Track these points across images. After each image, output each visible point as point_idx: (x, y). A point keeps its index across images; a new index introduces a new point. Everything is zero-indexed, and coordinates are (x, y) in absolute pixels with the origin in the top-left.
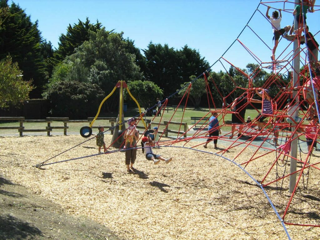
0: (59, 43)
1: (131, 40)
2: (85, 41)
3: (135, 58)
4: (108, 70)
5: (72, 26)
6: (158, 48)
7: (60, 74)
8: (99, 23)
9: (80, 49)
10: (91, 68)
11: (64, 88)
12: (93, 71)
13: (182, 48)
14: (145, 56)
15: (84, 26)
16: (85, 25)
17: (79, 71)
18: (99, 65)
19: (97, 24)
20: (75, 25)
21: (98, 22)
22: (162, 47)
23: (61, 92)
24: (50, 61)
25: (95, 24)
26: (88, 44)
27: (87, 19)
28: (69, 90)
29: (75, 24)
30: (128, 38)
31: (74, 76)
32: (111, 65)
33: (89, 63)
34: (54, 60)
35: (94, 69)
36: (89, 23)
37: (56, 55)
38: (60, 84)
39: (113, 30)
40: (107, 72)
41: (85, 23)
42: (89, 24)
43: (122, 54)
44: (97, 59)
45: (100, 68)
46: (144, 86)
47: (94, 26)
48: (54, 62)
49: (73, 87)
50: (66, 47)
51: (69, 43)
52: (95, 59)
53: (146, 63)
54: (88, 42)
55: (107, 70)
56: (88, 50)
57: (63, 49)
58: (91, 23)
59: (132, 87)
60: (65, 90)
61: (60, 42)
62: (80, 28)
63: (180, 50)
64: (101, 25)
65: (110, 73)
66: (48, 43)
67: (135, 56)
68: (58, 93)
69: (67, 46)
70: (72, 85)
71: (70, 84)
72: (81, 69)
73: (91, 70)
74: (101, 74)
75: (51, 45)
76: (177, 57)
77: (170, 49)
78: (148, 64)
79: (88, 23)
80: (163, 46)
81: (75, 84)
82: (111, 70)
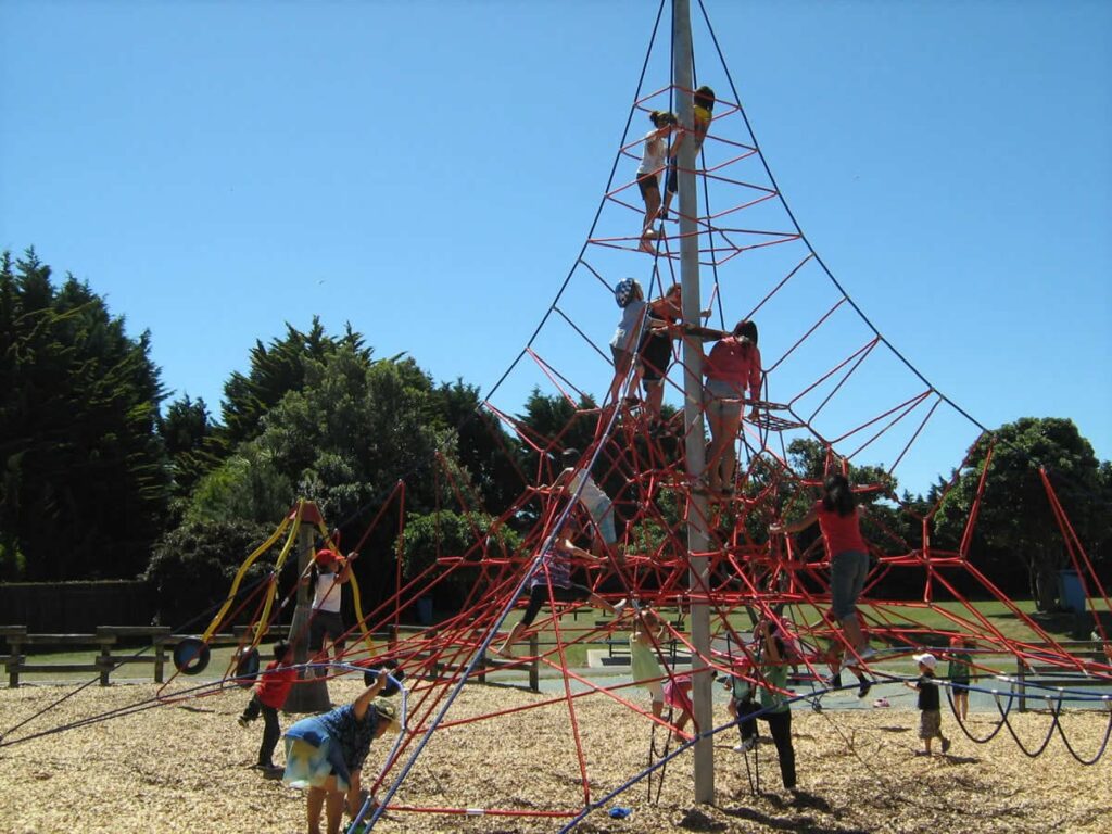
0: (223, 404)
1: (470, 387)
2: (290, 391)
3: (457, 442)
4: (358, 483)
5: (267, 347)
6: (558, 407)
7: (206, 500)
8: (353, 333)
9: (276, 420)
10: (303, 479)
11: (202, 543)
12: (308, 487)
14: (517, 438)
15: (307, 345)
16: (308, 340)
17: (258, 488)
18: (328, 467)
19: (346, 338)
20: (277, 344)
21: (349, 330)
22: (572, 404)
23: (191, 555)
24: (193, 463)
25: (342, 338)
26: (295, 402)
27: (316, 322)
28: (218, 548)
29: (275, 339)
30: (460, 380)
31: (242, 504)
32: (367, 466)
33: (294, 463)
34: (204, 459)
35: (311, 482)
36: (323, 335)
37: (213, 441)
38: (192, 531)
39: (399, 356)
40: (352, 488)
41: (308, 335)
42: (320, 340)
43: (411, 430)
44: (323, 449)
45: (331, 477)
46: (461, 530)
47: (339, 343)
48: (203, 465)
49: (232, 539)
50: (246, 416)
51: (254, 401)
52: (318, 450)
53: (523, 458)
54: (297, 394)
55: (353, 482)
56: (297, 419)
57: (235, 421)
58: (327, 334)
59: (421, 532)
60: (206, 550)
61: (226, 400)
62: (292, 351)
64: (360, 339)
65: (362, 492)
66: (194, 402)
67: (458, 436)
68: (182, 558)
69: (247, 411)
70: (229, 532)
71: (222, 528)
72: (266, 482)
73: (303, 484)
74: (333, 495)
75: (206, 411)
78: (525, 462)
79: (320, 333)
80: (576, 401)
81: (239, 528)
82: (363, 483)
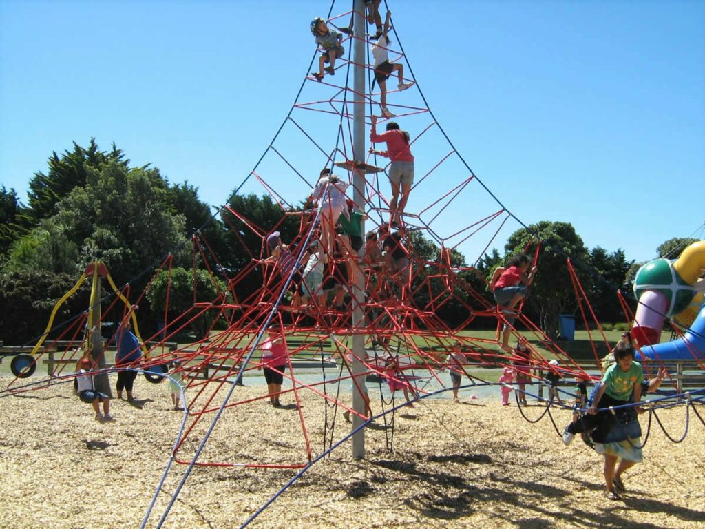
0: (29, 193)
1: (192, 187)
2: (76, 187)
3: (185, 223)
4: (121, 248)
5: (60, 158)
6: (249, 202)
7: (19, 256)
8: (117, 149)
9: (66, 205)
10: (85, 245)
11: (19, 285)
12: (88, 250)
13: (302, 203)
14: (221, 221)
15: (86, 156)
16: (87, 153)
17: (56, 250)
18: (102, 238)
19: (112, 153)
20: (67, 155)
21: (114, 148)
22: (258, 200)
23: (11, 293)
24: (9, 231)
25: (110, 153)
26: (80, 194)
27: (92, 142)
28: (29, 289)
29: (66, 151)
30: (186, 182)
31: (45, 260)
32: (127, 237)
33: (80, 234)
34: (16, 229)
35: (90, 247)
36: (97, 150)
37: (22, 218)
38: (11, 277)
39: (147, 166)
40: (117, 251)
41: (87, 150)
42: (95, 153)
43: (155, 214)
44: (98, 225)
45: (103, 244)
46: (189, 280)
47: (107, 156)
48: (16, 233)
49: (39, 283)
50: (45, 202)
51: (50, 192)
52: (94, 226)
53: (224, 234)
54: (81, 189)
55: (118, 248)
56: (82, 206)
57: (37, 205)
58: (100, 150)
59: (163, 281)
60: (21, 290)
61: (31, 191)
62: (76, 160)
63: (298, 207)
64: (121, 154)
65: (124, 254)
66: (8, 191)
67: (186, 219)
68: (5, 295)
69: (46, 199)
70: (36, 279)
71: (32, 276)
72: (61, 247)
73: (85, 248)
74: (105, 256)
75: (16, 197)
76: (290, 222)
77: (275, 205)
78: (226, 236)
79: (95, 149)
80: (261, 198)
81: (43, 276)
82: (125, 248)
